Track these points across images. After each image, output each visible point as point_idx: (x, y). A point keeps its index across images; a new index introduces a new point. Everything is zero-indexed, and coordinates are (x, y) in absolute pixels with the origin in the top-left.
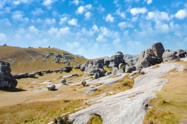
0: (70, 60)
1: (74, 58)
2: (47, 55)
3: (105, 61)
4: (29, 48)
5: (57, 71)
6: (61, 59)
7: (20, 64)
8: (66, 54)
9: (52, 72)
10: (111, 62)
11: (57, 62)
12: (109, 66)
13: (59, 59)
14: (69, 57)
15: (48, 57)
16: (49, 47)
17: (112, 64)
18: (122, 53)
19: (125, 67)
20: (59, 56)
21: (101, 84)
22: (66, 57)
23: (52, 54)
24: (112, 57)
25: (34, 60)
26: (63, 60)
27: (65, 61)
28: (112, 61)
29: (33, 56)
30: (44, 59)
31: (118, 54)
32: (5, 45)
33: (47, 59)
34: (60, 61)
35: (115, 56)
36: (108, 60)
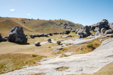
0: (72, 27)
1: (75, 26)
2: (59, 24)
3: (92, 27)
4: (50, 20)
5: (61, 33)
6: (67, 26)
7: (45, 29)
8: (70, 23)
9: (58, 34)
10: (96, 28)
11: (64, 28)
12: (95, 30)
13: (66, 26)
14: (72, 25)
15: (59, 25)
16: (60, 19)
17: (97, 29)
18: (107, 21)
19: (105, 31)
20: (66, 24)
21: (71, 44)
22: (70, 25)
23: (62, 23)
24: (98, 24)
25: (52, 27)
26: (68, 27)
27: (69, 27)
28: (97, 26)
29: (52, 25)
30: (57, 26)
31: (103, 21)
32: (38, 19)
33: (59, 27)
34: (66, 28)
35: (100, 23)
36: (94, 25)
